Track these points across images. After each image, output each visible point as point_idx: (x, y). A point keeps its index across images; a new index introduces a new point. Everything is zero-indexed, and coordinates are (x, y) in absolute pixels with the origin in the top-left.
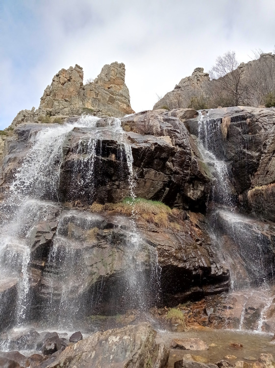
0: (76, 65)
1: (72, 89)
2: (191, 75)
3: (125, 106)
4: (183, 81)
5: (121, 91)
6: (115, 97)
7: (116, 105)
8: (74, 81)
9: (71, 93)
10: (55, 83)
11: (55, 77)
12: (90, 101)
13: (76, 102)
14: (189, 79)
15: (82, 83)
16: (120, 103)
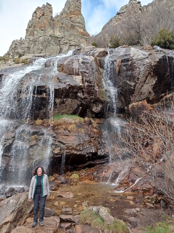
0: (47, 3)
1: (45, 22)
2: (128, 4)
3: (82, 30)
4: (122, 8)
5: (79, 20)
6: (74, 24)
7: (76, 30)
8: (46, 15)
9: (45, 24)
10: (34, 18)
11: (33, 13)
12: (58, 29)
13: (49, 31)
14: (126, 6)
15: (52, 16)
16: (78, 28)
